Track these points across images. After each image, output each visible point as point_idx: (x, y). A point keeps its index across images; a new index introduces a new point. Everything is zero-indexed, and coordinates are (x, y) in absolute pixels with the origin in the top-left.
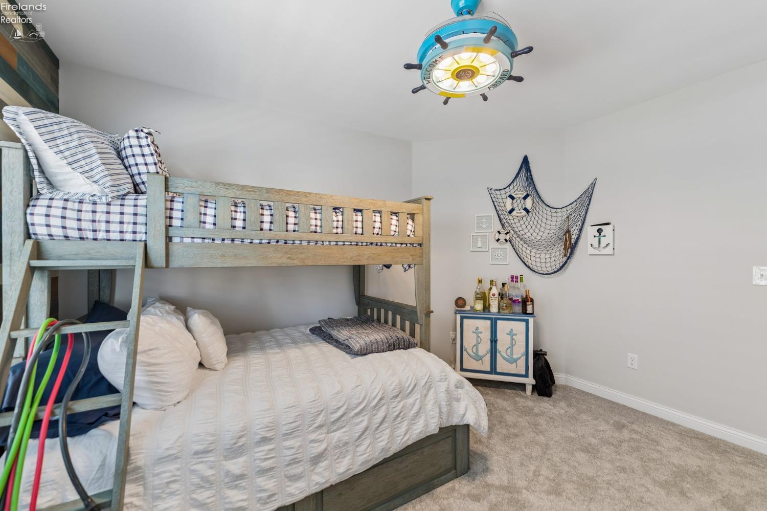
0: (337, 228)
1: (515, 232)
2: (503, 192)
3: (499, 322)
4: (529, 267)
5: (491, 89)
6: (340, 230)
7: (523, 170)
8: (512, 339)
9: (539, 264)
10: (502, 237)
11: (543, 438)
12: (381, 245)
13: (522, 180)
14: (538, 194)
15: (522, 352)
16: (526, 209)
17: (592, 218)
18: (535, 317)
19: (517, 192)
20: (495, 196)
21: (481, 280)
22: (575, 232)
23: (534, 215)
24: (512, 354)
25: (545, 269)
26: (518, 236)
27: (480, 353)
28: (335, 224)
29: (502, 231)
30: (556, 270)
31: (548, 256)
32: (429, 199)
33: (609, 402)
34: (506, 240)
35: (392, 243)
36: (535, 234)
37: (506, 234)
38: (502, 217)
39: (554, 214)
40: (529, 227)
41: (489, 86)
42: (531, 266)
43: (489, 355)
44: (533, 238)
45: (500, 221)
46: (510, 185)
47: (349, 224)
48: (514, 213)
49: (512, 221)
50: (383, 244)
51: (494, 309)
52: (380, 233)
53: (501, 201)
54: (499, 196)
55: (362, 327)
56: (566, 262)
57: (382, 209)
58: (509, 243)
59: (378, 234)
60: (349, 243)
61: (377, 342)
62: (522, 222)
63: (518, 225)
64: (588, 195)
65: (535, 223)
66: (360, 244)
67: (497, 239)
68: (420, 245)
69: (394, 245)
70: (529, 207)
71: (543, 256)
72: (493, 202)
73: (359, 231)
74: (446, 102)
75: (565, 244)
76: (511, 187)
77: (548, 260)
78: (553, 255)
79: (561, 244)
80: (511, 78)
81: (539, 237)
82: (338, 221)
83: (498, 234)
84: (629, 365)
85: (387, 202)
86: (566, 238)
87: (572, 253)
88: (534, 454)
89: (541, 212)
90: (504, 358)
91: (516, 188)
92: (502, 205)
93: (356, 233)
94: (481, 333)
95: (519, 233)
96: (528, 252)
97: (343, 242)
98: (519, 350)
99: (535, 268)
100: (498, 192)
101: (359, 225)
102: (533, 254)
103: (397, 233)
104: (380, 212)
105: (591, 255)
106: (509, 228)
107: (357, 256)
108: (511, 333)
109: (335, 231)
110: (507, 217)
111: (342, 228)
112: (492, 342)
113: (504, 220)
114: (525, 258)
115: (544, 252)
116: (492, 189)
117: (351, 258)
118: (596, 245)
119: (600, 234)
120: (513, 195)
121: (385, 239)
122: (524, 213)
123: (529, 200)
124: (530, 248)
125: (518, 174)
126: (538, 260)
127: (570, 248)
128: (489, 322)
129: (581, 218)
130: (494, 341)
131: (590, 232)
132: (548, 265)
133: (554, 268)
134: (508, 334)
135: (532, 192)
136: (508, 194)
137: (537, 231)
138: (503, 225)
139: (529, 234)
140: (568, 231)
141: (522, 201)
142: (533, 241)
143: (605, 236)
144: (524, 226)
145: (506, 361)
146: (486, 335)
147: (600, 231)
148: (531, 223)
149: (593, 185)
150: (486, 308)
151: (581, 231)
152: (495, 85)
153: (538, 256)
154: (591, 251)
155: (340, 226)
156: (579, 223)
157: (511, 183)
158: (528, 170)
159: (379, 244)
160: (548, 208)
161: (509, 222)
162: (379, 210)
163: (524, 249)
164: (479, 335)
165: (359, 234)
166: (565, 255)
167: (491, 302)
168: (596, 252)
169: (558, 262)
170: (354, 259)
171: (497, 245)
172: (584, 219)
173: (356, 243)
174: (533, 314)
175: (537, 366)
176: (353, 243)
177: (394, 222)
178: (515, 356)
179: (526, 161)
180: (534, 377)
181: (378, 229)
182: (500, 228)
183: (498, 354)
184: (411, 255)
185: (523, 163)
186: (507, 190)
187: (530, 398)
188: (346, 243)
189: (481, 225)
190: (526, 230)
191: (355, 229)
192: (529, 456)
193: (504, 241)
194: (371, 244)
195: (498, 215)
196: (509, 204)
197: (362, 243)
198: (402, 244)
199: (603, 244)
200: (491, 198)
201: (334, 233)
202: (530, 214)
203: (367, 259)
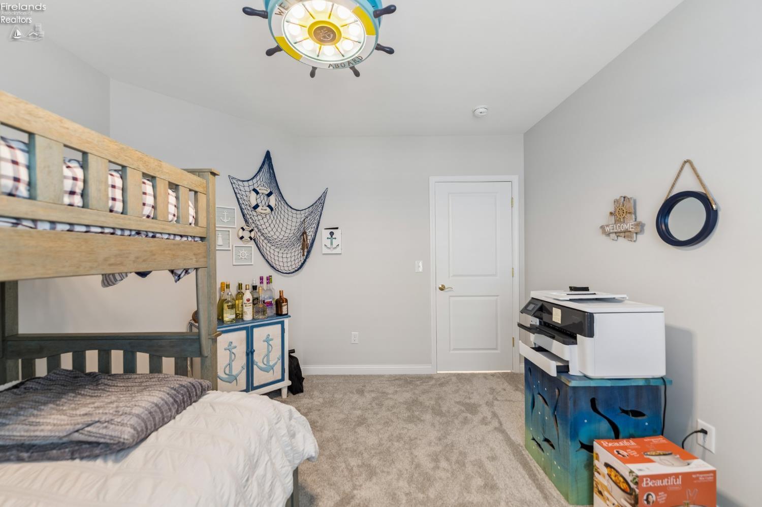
0: (72, 193)
1: (259, 231)
2: (246, 184)
3: (255, 330)
4: (273, 267)
5: (331, 68)
6: (77, 200)
7: (266, 166)
8: (269, 345)
9: (281, 264)
10: (246, 235)
11: (328, 433)
12: (154, 237)
13: (264, 175)
14: (281, 193)
15: (278, 356)
16: (269, 206)
17: (325, 222)
18: (290, 317)
19: (260, 187)
20: (237, 187)
21: (229, 285)
22: (311, 233)
23: (276, 213)
24: (268, 361)
25: (286, 269)
26: (262, 234)
27: (234, 373)
28: (68, 185)
29: (245, 227)
30: (296, 269)
31: (289, 255)
32: (214, 174)
33: (342, 376)
34: (251, 238)
35: (169, 234)
36: (277, 234)
37: (251, 231)
38: (245, 212)
39: (294, 216)
40: (272, 226)
41: (331, 63)
42: (275, 266)
43: (245, 371)
44: (275, 237)
45: (244, 215)
46: (253, 178)
47: (99, 190)
48: (259, 209)
49: (256, 218)
50: (158, 235)
51: (248, 316)
52: (152, 216)
53: (244, 193)
54: (242, 188)
55: (80, 394)
56: (305, 261)
57: (156, 174)
58: (253, 241)
59: (148, 217)
60: (99, 230)
61: (159, 408)
62: (265, 220)
63: (262, 222)
64: (321, 202)
65: (278, 222)
66: (119, 232)
67: (241, 236)
68: (202, 239)
69: (172, 237)
70: (272, 204)
71: (285, 256)
72: (235, 193)
73: (119, 207)
74: (270, 53)
75: (303, 245)
76: (255, 180)
77: (289, 260)
78: (293, 254)
79: (298, 245)
80: (353, 68)
81: (281, 237)
82: (75, 179)
83: (241, 230)
84: (353, 342)
85: (164, 164)
86: (304, 238)
87: (309, 252)
88: (334, 451)
89: (283, 212)
90: (261, 369)
91: (259, 182)
92: (245, 198)
93: (111, 211)
94: (235, 347)
95: (263, 232)
96: (272, 251)
97: (87, 226)
98: (276, 354)
99: (278, 267)
100: (240, 183)
101: (118, 194)
102: (276, 254)
103: (175, 219)
104: (152, 178)
105: (324, 254)
106: (253, 225)
107: (116, 256)
108: (268, 340)
109: (67, 200)
110: (251, 213)
111: (82, 195)
112: (247, 354)
113: (248, 216)
114: (269, 258)
115: (286, 252)
116: (233, 178)
117: (106, 260)
118: (329, 246)
119: (332, 237)
120: (258, 189)
121: (163, 226)
122: (269, 210)
123: (272, 198)
124: (273, 247)
125: (261, 168)
126: (281, 259)
127: (307, 248)
128: (244, 333)
129: (316, 221)
130: (250, 352)
131: (324, 234)
132: (289, 264)
133: (295, 267)
134: (264, 341)
135: (275, 191)
136: (252, 188)
137: (279, 230)
138: (246, 221)
139: (272, 233)
140: (304, 233)
141: (266, 198)
142: (276, 240)
143: (335, 238)
144: (267, 225)
145: (263, 371)
146: (241, 349)
147: (332, 234)
148: (274, 222)
149: (325, 194)
150: (239, 318)
151: (316, 232)
152: (337, 66)
153: (280, 255)
154: (325, 251)
155: (78, 190)
156: (314, 225)
157: (255, 176)
158: (271, 167)
159: (151, 235)
160: (289, 209)
161: (254, 219)
162: (152, 174)
163: (268, 249)
164: (234, 351)
165: (117, 212)
166: (303, 255)
167: (245, 309)
168: (329, 251)
169: (297, 261)
170: (112, 261)
171: (240, 243)
172: (319, 223)
173: (111, 231)
174: (287, 314)
175: (293, 366)
176: (107, 230)
177: (172, 199)
178: (271, 363)
179: (268, 156)
180: (290, 379)
181: (151, 208)
182: (243, 224)
183: (255, 367)
184: (195, 254)
185: (265, 157)
186: (251, 183)
187: (287, 400)
188: (93, 229)
189: (221, 218)
190: (269, 229)
191: (110, 203)
192: (332, 456)
193: (249, 239)
194: (138, 233)
195: (241, 209)
196: (253, 199)
197: (122, 230)
198: (181, 236)
199: (334, 246)
200: (233, 188)
201: (65, 205)
202: (273, 212)
203: (134, 262)
